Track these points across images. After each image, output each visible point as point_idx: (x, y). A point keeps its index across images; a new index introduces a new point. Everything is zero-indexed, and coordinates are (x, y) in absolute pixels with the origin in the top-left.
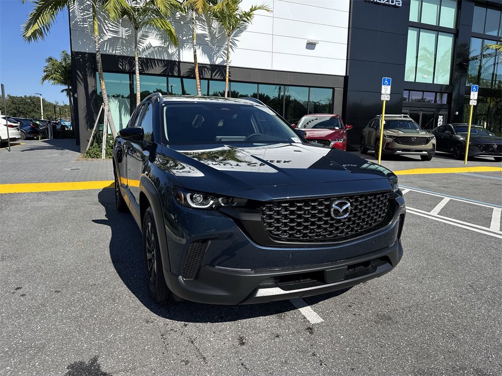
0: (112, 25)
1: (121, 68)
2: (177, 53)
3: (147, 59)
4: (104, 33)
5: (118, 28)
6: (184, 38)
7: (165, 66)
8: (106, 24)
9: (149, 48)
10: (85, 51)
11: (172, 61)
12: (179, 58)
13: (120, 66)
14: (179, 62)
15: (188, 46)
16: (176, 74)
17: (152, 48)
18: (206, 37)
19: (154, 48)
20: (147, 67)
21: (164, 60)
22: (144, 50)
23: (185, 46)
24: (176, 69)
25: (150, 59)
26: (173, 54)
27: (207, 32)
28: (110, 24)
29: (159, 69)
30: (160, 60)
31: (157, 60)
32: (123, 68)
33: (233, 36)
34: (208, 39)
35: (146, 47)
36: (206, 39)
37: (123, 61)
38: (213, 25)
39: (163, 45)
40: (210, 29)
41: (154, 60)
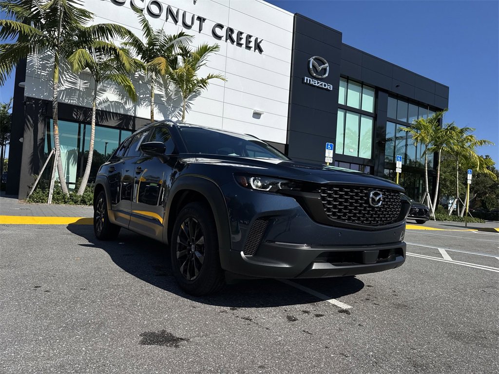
0: (70, 76)
1: (75, 117)
2: (133, 109)
3: (102, 111)
4: (61, 83)
5: (76, 79)
6: (142, 96)
7: (120, 119)
8: (65, 75)
9: (106, 102)
10: (40, 98)
11: (128, 115)
12: (135, 113)
13: (74, 115)
14: (135, 117)
15: (145, 104)
16: (130, 128)
17: (108, 102)
18: (163, 97)
19: (111, 102)
20: (102, 119)
21: (120, 114)
22: (100, 103)
23: (142, 103)
24: (131, 123)
25: (106, 111)
26: (129, 110)
27: (163, 93)
28: (68, 75)
29: (114, 122)
30: (115, 113)
31: (113, 113)
32: (77, 117)
33: (188, 100)
34: (164, 99)
35: (103, 101)
36: (163, 99)
37: (77, 111)
38: (169, 87)
39: (120, 101)
40: (166, 91)
41: (110, 112)
